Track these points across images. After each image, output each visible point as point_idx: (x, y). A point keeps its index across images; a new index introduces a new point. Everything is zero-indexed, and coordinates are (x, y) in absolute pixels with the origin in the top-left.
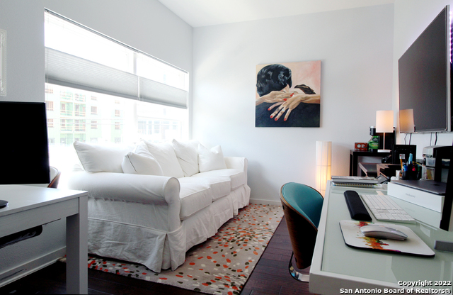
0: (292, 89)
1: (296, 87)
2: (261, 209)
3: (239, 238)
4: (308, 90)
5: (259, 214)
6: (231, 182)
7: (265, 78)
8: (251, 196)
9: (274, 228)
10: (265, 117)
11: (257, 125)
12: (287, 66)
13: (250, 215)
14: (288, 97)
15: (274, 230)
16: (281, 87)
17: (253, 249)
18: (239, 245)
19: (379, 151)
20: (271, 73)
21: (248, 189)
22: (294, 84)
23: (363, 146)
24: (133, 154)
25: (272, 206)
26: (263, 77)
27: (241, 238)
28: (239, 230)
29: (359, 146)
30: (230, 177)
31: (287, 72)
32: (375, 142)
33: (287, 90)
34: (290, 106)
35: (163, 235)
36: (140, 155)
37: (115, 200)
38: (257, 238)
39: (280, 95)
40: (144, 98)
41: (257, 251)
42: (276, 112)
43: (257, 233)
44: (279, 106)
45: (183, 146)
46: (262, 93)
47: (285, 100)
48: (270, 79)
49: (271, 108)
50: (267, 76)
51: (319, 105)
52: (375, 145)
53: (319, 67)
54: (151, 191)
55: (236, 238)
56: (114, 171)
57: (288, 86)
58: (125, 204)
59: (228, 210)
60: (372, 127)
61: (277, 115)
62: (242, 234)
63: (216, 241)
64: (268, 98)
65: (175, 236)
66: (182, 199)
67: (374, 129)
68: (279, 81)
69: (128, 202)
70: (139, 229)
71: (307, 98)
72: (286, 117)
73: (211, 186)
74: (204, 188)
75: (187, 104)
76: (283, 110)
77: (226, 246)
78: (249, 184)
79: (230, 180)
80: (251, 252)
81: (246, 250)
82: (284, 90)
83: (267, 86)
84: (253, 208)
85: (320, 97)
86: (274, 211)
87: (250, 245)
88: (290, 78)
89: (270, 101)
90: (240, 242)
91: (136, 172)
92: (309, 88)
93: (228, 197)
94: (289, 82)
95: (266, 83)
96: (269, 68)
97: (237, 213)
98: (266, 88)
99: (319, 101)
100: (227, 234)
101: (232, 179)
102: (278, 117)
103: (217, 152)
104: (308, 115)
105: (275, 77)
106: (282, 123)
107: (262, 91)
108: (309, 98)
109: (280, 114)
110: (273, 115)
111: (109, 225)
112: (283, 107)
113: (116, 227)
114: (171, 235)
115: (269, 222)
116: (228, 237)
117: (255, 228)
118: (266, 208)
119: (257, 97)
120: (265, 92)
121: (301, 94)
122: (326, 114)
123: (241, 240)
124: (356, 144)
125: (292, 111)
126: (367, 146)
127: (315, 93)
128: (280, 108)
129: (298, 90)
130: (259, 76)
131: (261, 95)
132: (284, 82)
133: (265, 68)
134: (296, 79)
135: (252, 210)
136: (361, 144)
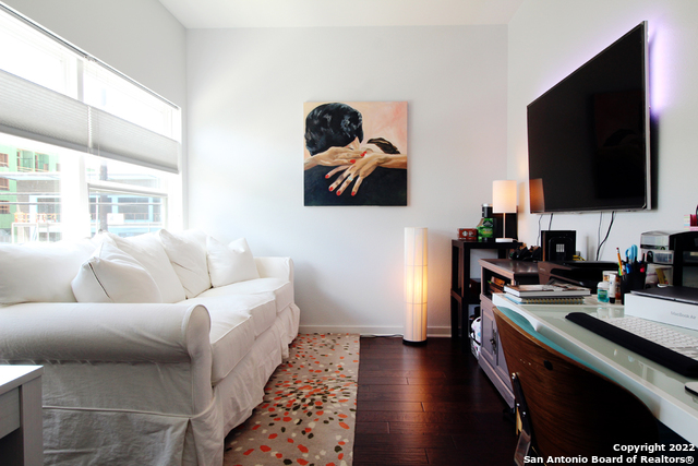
0: (364, 145)
1: (370, 141)
2: (319, 341)
3: (303, 400)
4: (388, 148)
5: (322, 351)
6: (276, 301)
7: (319, 126)
8: (301, 321)
9: (353, 372)
10: (320, 190)
11: (308, 202)
12: (355, 107)
13: (307, 355)
14: (357, 158)
15: (355, 377)
16: (345, 142)
17: (336, 418)
18: (310, 414)
19: (498, 240)
20: (329, 118)
21: (297, 309)
22: (366, 138)
23: (470, 234)
24: (102, 262)
25: (335, 335)
26: (316, 122)
27: (308, 401)
28: (299, 385)
29: (465, 234)
30: (274, 292)
31: (355, 117)
32: (487, 227)
33: (356, 146)
34: (361, 173)
35: (181, 424)
36: (112, 261)
37: (63, 362)
38: (335, 396)
39: (345, 154)
40: (100, 149)
41: (345, 421)
42: (339, 181)
43: (330, 386)
44: (343, 171)
45: (181, 242)
46: (314, 149)
47: (353, 162)
48: (327, 127)
49: (330, 174)
50: (323, 122)
51: (406, 171)
52: (487, 232)
53: (404, 111)
54: (154, 338)
55: (298, 401)
56: (55, 299)
57: (357, 139)
58: (88, 369)
59: (275, 352)
60: (486, 205)
61: (339, 186)
62: (306, 391)
63: (266, 413)
64: (324, 158)
65: (207, 421)
66: (214, 345)
67: (490, 209)
68: (342, 131)
69: (95, 363)
70: (124, 417)
71: (387, 160)
72: (355, 190)
73: (252, 312)
74: (243, 318)
75: (179, 165)
76: (350, 179)
77: (287, 419)
78: (297, 302)
79: (274, 298)
80: (335, 423)
81: (326, 422)
82: (351, 145)
83: (323, 138)
84: (305, 341)
85: (406, 158)
86: (342, 343)
87: (328, 411)
88: (361, 127)
89: (328, 163)
90: (310, 408)
91: (109, 298)
92: (390, 144)
93: (274, 328)
94: (359, 134)
95: (321, 134)
96: (325, 109)
97: (287, 354)
98: (321, 141)
99: (406, 164)
100: (281, 395)
101: (277, 297)
102: (341, 189)
103: (243, 250)
104: (387, 186)
105: (336, 123)
106: (347, 199)
107: (314, 146)
108: (390, 160)
109: (345, 185)
110: (334, 186)
111: (49, 417)
112: (350, 173)
113: (67, 420)
114: (199, 420)
115: (342, 364)
116: (284, 401)
117: (325, 378)
118: (328, 340)
119: (305, 155)
120: (319, 147)
121: (377, 153)
122: (417, 185)
123: (311, 404)
124: (461, 231)
125: (364, 180)
126: (476, 233)
127: (398, 153)
128: (345, 175)
129: (373, 146)
130: (309, 121)
131: (313, 153)
132: (350, 133)
133: (319, 108)
134: (370, 129)
135: (305, 345)
136: (467, 230)
